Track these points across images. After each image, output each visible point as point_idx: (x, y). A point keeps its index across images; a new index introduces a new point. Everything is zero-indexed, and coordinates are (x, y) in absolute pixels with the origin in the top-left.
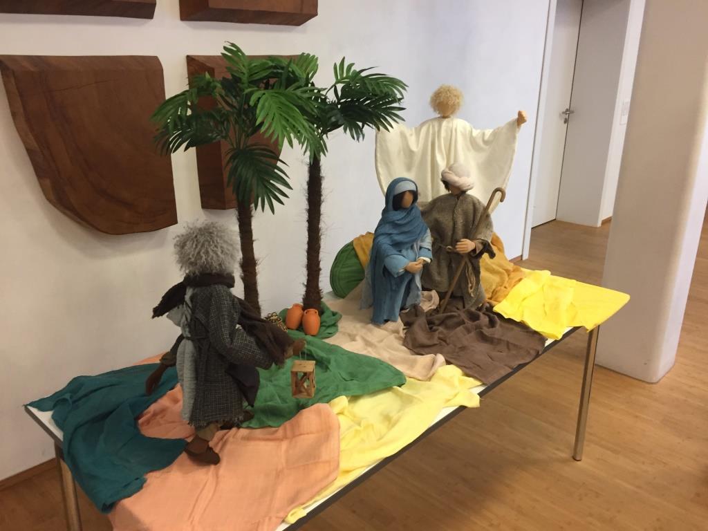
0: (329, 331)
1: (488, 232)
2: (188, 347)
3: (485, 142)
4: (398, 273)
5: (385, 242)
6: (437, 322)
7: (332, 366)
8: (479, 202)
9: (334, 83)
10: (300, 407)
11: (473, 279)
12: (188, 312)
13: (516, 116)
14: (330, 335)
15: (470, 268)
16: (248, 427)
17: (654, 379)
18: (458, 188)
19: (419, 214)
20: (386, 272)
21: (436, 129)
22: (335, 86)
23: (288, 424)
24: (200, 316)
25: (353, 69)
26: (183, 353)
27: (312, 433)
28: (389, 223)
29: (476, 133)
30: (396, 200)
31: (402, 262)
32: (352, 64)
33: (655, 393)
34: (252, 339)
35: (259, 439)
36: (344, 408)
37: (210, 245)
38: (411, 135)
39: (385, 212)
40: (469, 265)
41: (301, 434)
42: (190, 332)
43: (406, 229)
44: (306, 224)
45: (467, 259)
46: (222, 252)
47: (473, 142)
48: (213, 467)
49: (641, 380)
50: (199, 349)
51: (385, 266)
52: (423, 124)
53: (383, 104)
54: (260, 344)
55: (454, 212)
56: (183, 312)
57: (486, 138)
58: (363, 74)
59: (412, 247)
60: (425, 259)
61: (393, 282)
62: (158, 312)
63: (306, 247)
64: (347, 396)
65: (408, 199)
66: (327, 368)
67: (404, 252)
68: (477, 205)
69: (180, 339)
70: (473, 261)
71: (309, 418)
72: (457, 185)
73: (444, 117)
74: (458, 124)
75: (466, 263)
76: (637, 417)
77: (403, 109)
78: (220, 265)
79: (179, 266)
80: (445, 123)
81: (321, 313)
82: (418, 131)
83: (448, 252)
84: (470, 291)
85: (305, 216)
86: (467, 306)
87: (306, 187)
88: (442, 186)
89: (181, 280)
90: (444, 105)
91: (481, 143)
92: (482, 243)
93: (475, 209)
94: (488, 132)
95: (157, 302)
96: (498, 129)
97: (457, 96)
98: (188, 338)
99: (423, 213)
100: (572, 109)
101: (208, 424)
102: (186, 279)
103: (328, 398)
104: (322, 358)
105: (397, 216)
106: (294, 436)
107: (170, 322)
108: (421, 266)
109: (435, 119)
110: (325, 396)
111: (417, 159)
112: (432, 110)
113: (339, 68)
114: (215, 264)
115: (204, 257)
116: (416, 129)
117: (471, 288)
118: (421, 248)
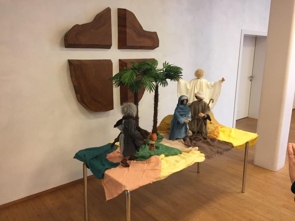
0: (160, 140)
1: (209, 112)
2: (123, 135)
3: (212, 86)
4: (182, 123)
5: (178, 114)
6: (192, 139)
7: (160, 148)
8: (206, 103)
9: (163, 68)
10: (151, 156)
11: (204, 126)
12: (123, 126)
13: (222, 79)
14: (160, 141)
15: (203, 123)
16: (136, 160)
17: (275, 170)
18: (200, 98)
19: (188, 106)
20: (178, 123)
21: (196, 82)
22: (163, 69)
23: (147, 160)
24: (126, 126)
25: (168, 64)
26: (121, 137)
27: (154, 163)
28: (179, 108)
29: (209, 83)
30: (182, 102)
31: (183, 120)
32: (168, 63)
33: (275, 175)
34: (139, 133)
35: (139, 163)
36: (163, 157)
37: (130, 108)
38: (188, 84)
39: (178, 105)
40: (203, 122)
41: (150, 163)
42: (123, 131)
43: (184, 110)
44: (154, 108)
45: (202, 120)
46: (133, 110)
47: (208, 86)
48: (127, 168)
49: (271, 171)
50: (125, 136)
51: (178, 121)
52: (191, 81)
53: (177, 74)
54: (142, 134)
55: (198, 106)
56: (122, 126)
57: (212, 85)
58: (171, 66)
59: (186, 116)
60: (189, 120)
61: (180, 126)
62: (115, 126)
63: (153, 115)
64: (164, 155)
65: (185, 101)
66: (159, 149)
67: (183, 117)
68: (206, 104)
69: (121, 133)
70: (204, 121)
71: (153, 158)
72: (199, 97)
73: (198, 78)
74: (203, 80)
75: (202, 122)
76: (267, 181)
77: (182, 76)
78: (132, 114)
79: (121, 114)
80: (199, 80)
81: (157, 135)
82: (190, 83)
83: (197, 119)
84: (204, 130)
85: (153, 106)
86: (203, 135)
87: (154, 97)
88: (195, 98)
89: (121, 118)
90: (198, 75)
91: (211, 87)
92: (207, 115)
93: (205, 105)
94: (213, 83)
95: (115, 123)
96: (216, 82)
97: (203, 72)
98: (123, 133)
99: (189, 106)
100: (253, 76)
101: (127, 155)
102: (123, 117)
103: (159, 154)
104: (157, 146)
105: (182, 106)
106: (149, 163)
107: (118, 129)
108: (188, 121)
109: (196, 79)
110: (158, 154)
111: (190, 91)
112: (195, 76)
113: (164, 64)
114: (131, 113)
115: (128, 112)
116: (189, 82)
117: (204, 129)
118: (188, 116)
